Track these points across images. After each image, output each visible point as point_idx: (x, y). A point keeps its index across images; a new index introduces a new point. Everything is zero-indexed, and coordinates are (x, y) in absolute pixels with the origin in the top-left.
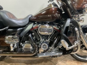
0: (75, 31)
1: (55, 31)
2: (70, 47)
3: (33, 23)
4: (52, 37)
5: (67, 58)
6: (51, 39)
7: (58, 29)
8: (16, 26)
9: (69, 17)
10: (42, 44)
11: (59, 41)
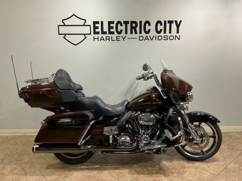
0: (178, 120)
1: (158, 121)
2: (174, 138)
3: (131, 111)
4: (153, 128)
5: (173, 158)
6: (152, 130)
7: (160, 117)
8: (113, 115)
9: (172, 105)
10: (142, 136)
11: (162, 132)
